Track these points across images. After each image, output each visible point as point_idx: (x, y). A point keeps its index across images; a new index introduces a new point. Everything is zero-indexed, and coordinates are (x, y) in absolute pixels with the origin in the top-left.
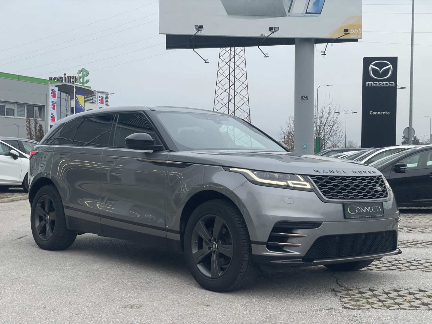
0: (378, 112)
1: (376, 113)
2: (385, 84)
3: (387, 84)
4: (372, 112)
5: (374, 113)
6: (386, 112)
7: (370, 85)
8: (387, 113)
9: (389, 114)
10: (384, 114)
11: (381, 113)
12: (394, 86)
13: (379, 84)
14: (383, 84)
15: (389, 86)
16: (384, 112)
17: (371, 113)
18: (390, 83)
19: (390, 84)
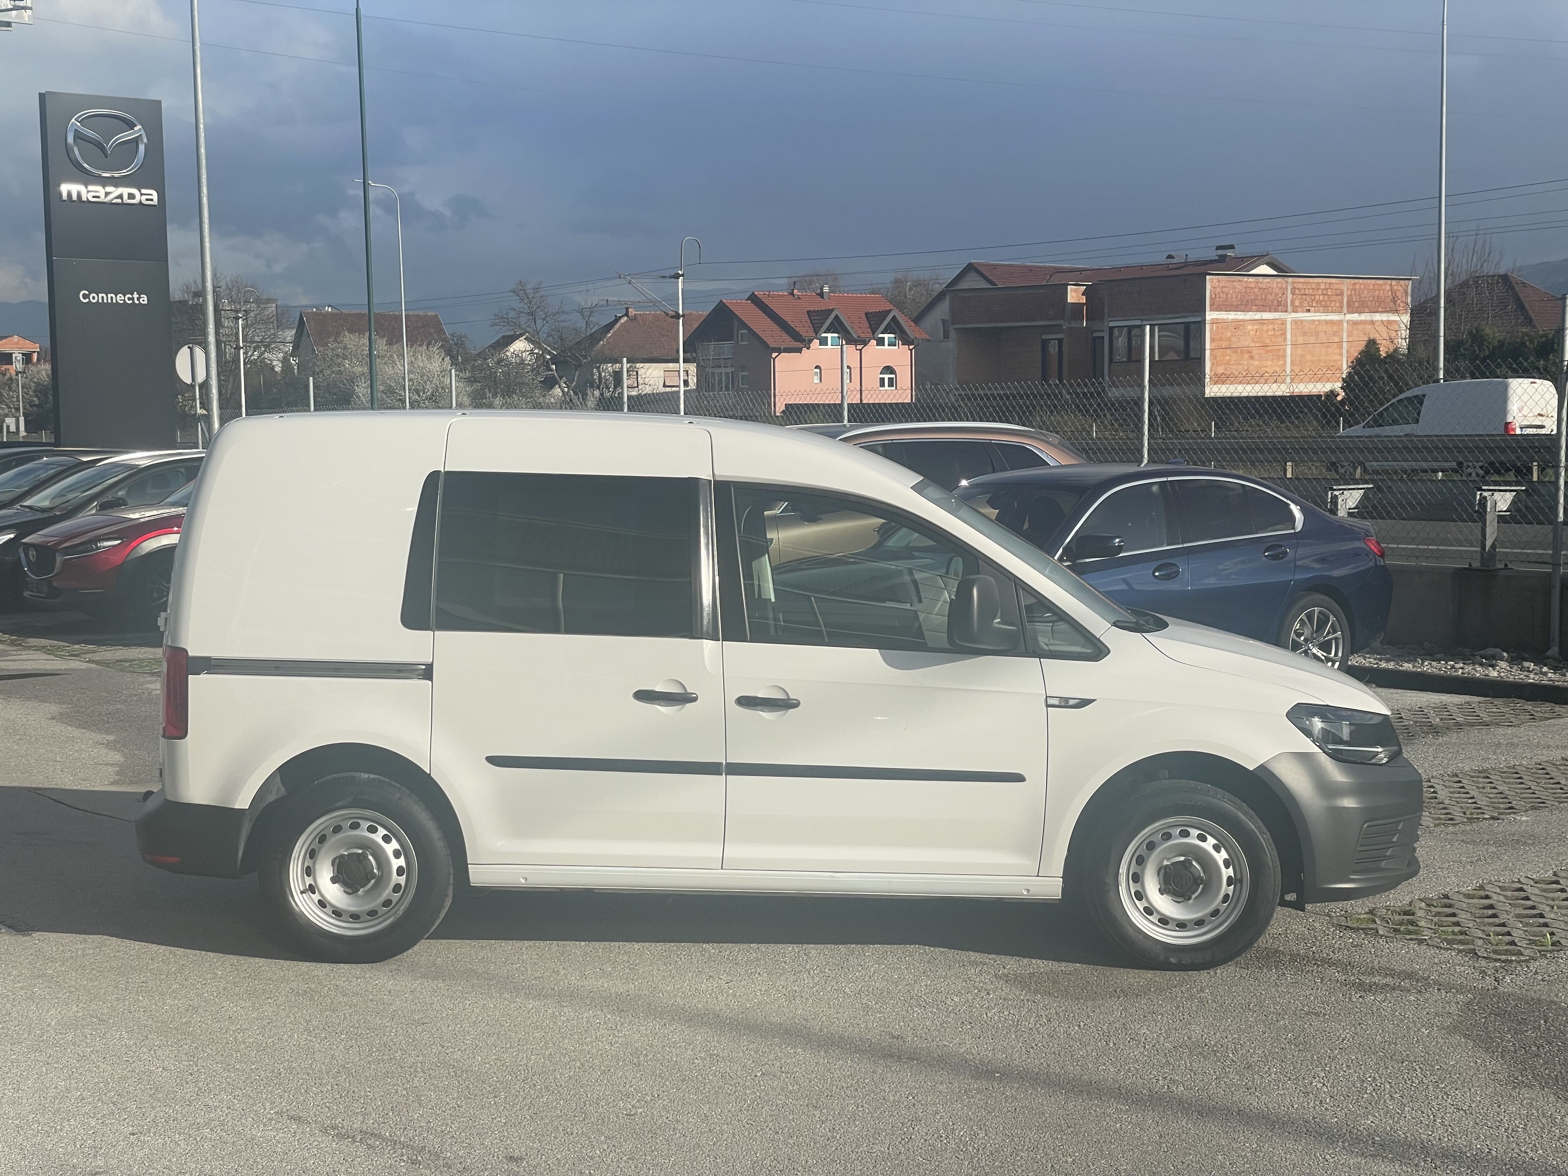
0: (110, 295)
1: (103, 297)
2: (125, 197)
3: (131, 196)
4: (87, 293)
5: (94, 298)
6: (136, 296)
7: (75, 197)
8: (138, 299)
9: (146, 302)
10: (131, 302)
11: (120, 298)
12: (155, 202)
13: (107, 194)
14: (120, 197)
15: (141, 203)
16: (131, 296)
17: (85, 296)
18: (144, 191)
19: (142, 194)
